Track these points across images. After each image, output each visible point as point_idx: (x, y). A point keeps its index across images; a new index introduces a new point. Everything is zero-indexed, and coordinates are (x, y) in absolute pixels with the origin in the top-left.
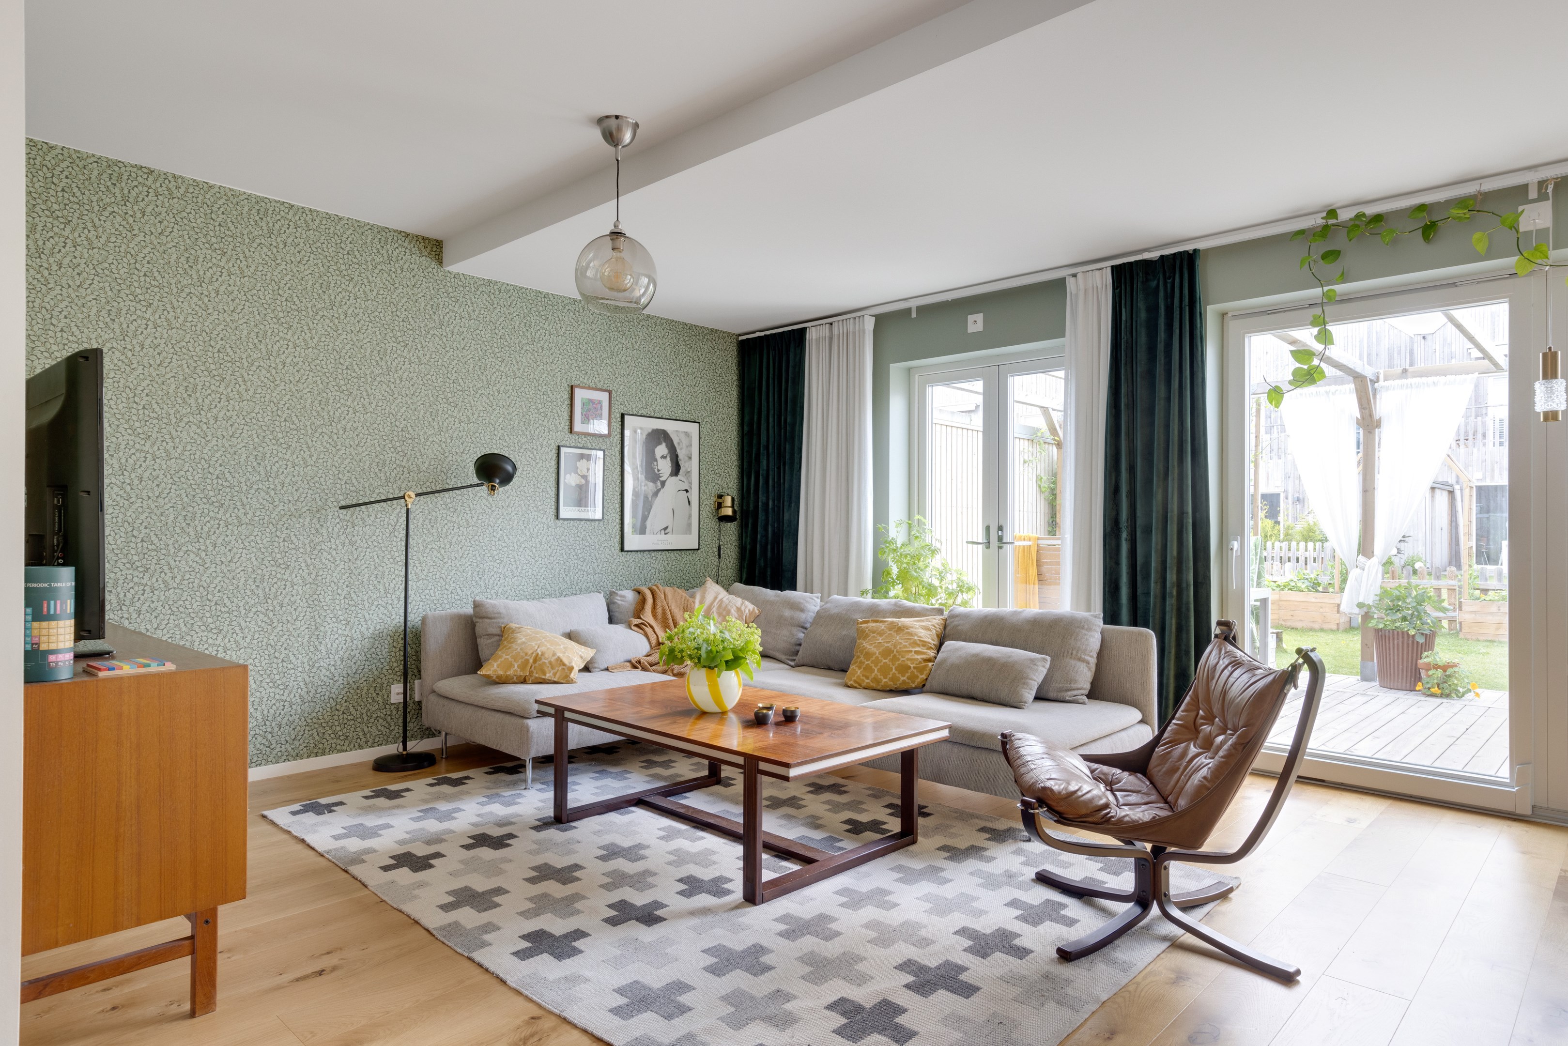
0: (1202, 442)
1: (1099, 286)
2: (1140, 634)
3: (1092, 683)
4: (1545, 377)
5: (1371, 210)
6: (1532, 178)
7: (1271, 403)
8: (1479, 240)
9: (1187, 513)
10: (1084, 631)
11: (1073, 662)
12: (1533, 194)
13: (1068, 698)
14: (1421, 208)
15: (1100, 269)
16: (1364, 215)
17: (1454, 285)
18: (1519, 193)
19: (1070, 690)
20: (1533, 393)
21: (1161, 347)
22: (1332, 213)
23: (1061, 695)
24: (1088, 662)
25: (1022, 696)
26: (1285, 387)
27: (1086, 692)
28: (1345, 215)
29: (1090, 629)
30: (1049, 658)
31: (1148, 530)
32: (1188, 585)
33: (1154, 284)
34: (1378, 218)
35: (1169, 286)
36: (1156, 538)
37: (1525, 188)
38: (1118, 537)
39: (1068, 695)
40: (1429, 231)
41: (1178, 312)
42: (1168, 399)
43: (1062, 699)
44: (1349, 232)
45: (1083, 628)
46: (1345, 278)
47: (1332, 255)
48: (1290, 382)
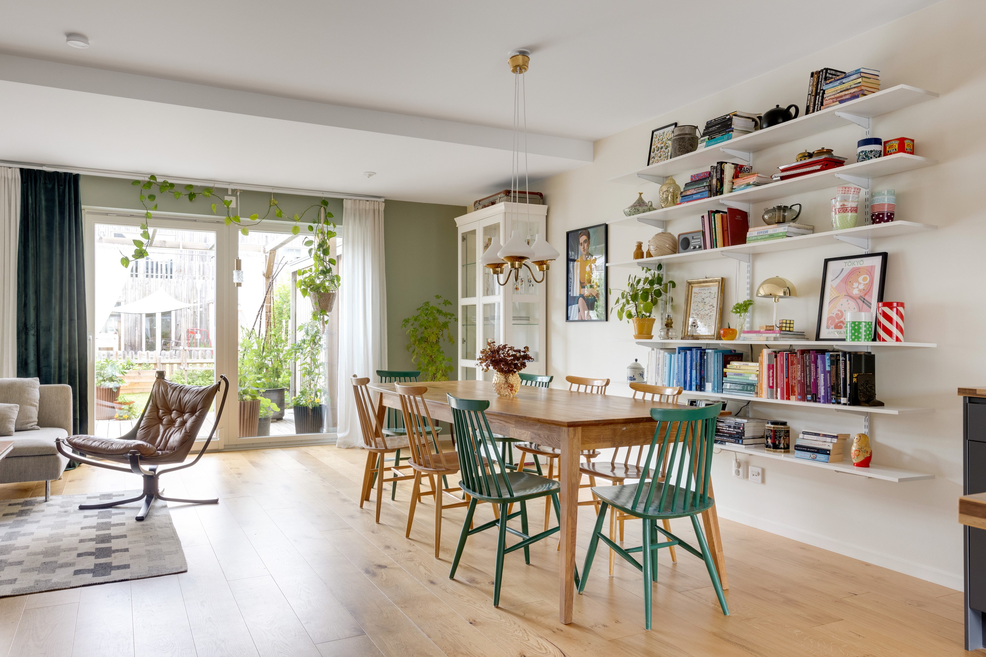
0: (82, 281)
1: (10, 178)
2: (63, 387)
3: (38, 418)
4: (237, 269)
5: (170, 181)
6: (230, 187)
7: (123, 265)
8: (214, 207)
9: (75, 320)
10: (32, 389)
11: (29, 407)
12: (230, 193)
13: (29, 428)
14: (191, 186)
15: (10, 168)
16: (167, 182)
17: (195, 221)
18: (225, 191)
19: (29, 423)
20: (233, 275)
21: (57, 224)
22: (153, 177)
23: (24, 427)
24: (36, 406)
25: (10, 428)
26: (131, 258)
27: (36, 423)
28: (160, 180)
29: (35, 387)
30: (18, 406)
31: (48, 330)
32: (75, 360)
33: (50, 186)
34: (172, 185)
35: (61, 190)
36: (55, 334)
37: (227, 190)
38: (27, 334)
39: (29, 426)
40: (192, 196)
41: (68, 207)
42: (62, 255)
43: (24, 429)
44: (160, 189)
45: (31, 387)
46: (156, 208)
47: (152, 197)
48: (133, 256)
